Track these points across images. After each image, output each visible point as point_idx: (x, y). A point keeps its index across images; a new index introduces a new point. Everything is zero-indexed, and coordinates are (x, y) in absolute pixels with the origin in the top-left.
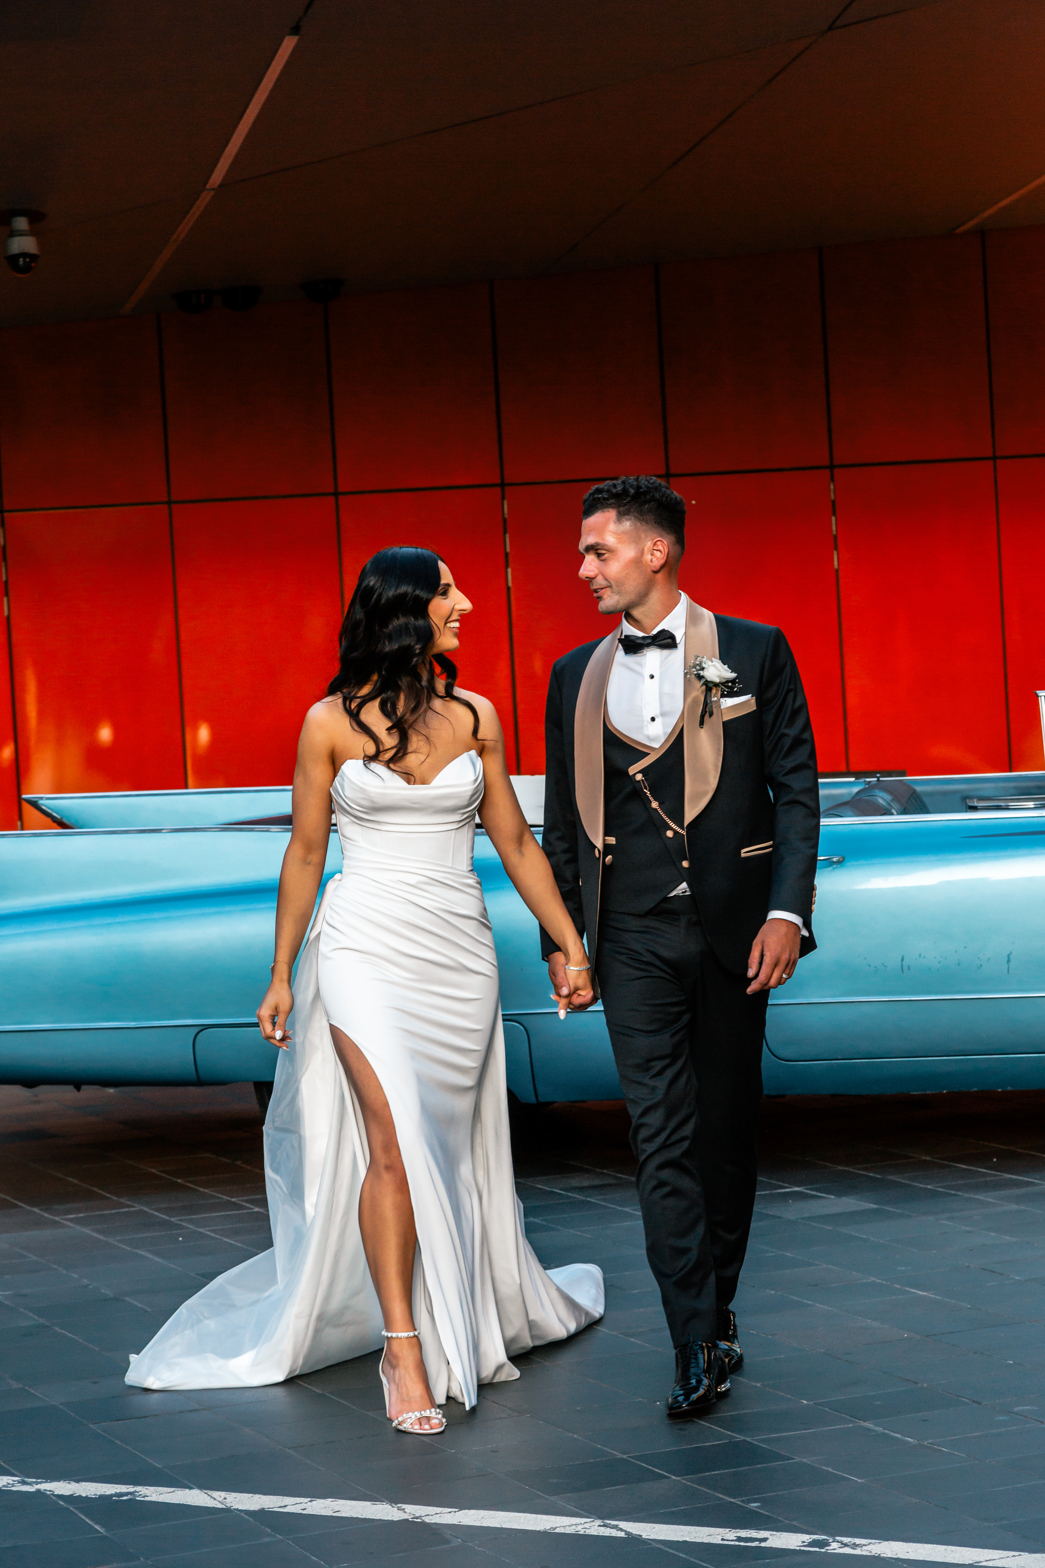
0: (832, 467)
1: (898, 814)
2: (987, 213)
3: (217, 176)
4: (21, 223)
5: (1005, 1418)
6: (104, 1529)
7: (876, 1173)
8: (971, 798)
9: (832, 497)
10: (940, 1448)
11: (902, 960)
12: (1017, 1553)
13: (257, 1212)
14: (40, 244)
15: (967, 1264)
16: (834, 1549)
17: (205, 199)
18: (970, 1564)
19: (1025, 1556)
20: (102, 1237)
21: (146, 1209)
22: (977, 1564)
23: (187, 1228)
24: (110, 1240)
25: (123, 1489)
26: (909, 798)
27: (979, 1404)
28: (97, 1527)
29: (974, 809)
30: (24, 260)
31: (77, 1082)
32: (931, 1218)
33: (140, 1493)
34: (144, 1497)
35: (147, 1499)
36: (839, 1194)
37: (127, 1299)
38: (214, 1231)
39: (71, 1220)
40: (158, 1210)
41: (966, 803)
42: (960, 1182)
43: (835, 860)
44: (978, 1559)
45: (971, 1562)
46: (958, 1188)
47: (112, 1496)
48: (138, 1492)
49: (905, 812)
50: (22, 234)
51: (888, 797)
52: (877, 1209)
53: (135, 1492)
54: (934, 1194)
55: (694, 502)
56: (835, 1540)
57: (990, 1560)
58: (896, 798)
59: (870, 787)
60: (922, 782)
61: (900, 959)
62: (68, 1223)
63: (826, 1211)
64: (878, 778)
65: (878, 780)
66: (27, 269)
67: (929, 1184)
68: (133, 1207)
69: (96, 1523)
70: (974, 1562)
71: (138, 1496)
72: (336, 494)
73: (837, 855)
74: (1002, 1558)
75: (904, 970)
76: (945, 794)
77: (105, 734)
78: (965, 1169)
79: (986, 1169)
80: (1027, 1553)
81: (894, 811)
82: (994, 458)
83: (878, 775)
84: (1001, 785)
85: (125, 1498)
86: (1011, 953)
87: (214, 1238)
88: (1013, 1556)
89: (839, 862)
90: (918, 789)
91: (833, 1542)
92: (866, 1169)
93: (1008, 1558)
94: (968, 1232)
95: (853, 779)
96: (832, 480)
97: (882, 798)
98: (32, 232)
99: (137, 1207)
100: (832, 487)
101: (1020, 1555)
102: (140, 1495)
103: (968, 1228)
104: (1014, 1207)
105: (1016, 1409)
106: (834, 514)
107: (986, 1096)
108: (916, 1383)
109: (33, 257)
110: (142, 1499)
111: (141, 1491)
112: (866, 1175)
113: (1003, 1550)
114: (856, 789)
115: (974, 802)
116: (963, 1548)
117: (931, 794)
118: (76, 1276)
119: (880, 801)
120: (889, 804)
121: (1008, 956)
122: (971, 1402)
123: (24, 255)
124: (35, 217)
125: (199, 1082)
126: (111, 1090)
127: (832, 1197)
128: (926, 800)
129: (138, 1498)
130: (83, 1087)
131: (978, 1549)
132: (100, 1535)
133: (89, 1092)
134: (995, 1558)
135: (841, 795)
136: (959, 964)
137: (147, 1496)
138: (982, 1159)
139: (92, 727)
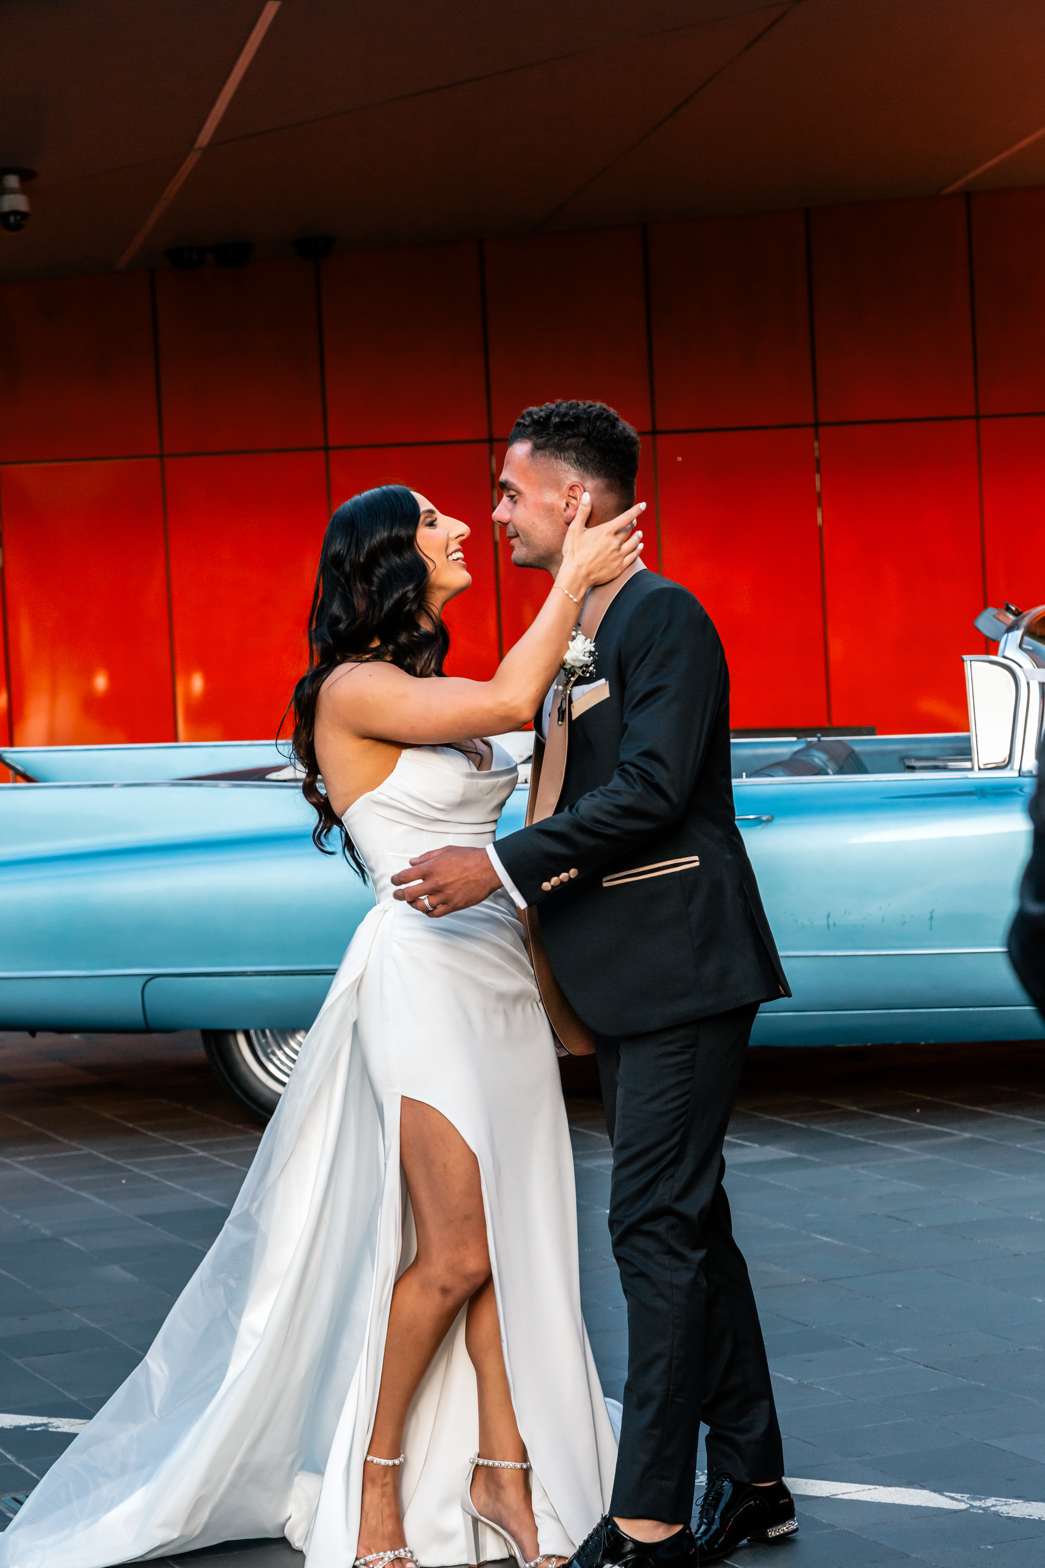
0: (816, 425)
1: (834, 774)
2: (971, 175)
3: (205, 137)
4: (12, 181)
5: (884, 1359)
6: (14, 1458)
7: (802, 1123)
8: (909, 758)
9: (817, 454)
10: (819, 1387)
11: (828, 916)
12: (873, 1487)
13: (202, 1157)
14: (31, 202)
15: (874, 1212)
16: (701, 1482)
17: (192, 160)
18: (827, 1497)
19: (880, 1489)
20: (48, 1179)
21: (94, 1152)
22: (833, 1497)
23: (130, 1171)
24: (56, 1182)
25: (38, 1420)
26: (847, 759)
27: (863, 1345)
28: (9, 1456)
29: (912, 769)
30: (15, 219)
31: (33, 1029)
32: (847, 1167)
33: (54, 1424)
34: (57, 1428)
35: (59, 1430)
36: (762, 1142)
37: (66, 1239)
38: (157, 1174)
39: (21, 1163)
40: (105, 1153)
41: (904, 763)
42: (881, 1132)
43: (764, 818)
44: (835, 1492)
45: (828, 1495)
46: (877, 1138)
47: (26, 1427)
48: (51, 1423)
49: (841, 771)
50: (13, 191)
51: (824, 757)
52: (796, 1158)
53: (49, 1423)
54: (853, 1144)
55: (680, 459)
56: (703, 1473)
57: (846, 1493)
58: (833, 758)
59: (810, 745)
60: (860, 743)
61: (826, 914)
62: (20, 1166)
63: (747, 1159)
64: (819, 738)
65: (819, 740)
66: (17, 227)
67: (850, 1134)
68: (79, 1149)
69: (9, 1452)
70: (831, 1495)
71: (51, 1428)
72: (326, 449)
73: (766, 814)
74: (858, 1491)
75: (830, 926)
76: (883, 754)
77: (101, 682)
78: (889, 1120)
79: (909, 1119)
80: (882, 1487)
81: (830, 771)
82: (977, 417)
83: (819, 735)
84: (938, 745)
85: (38, 1429)
86: (934, 910)
87: (155, 1181)
88: (869, 1489)
89: (768, 821)
90: (857, 748)
91: (701, 1475)
92: (793, 1119)
93: (864, 1491)
94: (880, 1180)
95: (794, 739)
96: (817, 437)
97: (819, 758)
98: (24, 190)
99: (86, 1150)
100: (816, 444)
101: (875, 1488)
102: (53, 1426)
103: (880, 1177)
104: (928, 1156)
105: (897, 1351)
106: (818, 471)
107: (910, 1049)
108: (806, 1326)
109: (23, 215)
110: (54, 1430)
111: (54, 1423)
112: (790, 1125)
113: (860, 1484)
114: (796, 748)
115: (911, 762)
116: (822, 1482)
117: (871, 754)
118: (18, 1216)
119: (816, 760)
120: (825, 764)
121: (931, 913)
122: (855, 1344)
123: (15, 213)
124: (26, 176)
125: (147, 1029)
126: (76, 1036)
127: (756, 1145)
128: (864, 760)
129: (50, 1429)
130: (39, 1034)
131: (837, 1483)
132: (9, 1464)
133: (44, 1039)
134: (851, 1491)
135: (782, 754)
136: (883, 921)
137: (59, 1427)
138: (905, 1109)
139: (89, 676)
